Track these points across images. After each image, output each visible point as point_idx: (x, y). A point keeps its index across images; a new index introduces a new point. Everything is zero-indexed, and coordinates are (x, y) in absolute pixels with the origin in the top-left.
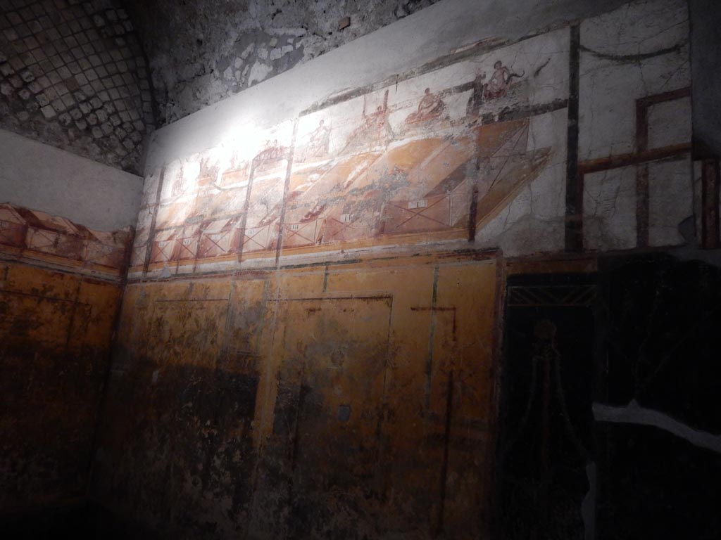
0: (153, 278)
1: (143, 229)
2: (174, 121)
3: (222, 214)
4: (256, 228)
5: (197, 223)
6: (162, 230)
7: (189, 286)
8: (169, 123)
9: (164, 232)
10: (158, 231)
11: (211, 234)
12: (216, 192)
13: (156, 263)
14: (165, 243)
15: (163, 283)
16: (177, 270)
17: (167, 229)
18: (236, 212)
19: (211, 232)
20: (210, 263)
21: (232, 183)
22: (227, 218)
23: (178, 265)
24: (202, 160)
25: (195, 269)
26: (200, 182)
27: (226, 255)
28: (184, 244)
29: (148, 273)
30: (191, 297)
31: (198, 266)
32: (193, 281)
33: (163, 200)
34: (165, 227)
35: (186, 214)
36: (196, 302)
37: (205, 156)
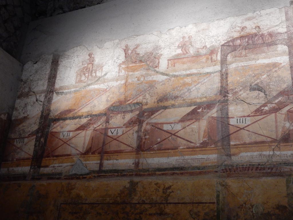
0: (53, 174)
1: (25, 118)
2: (59, 14)
3: (179, 101)
4: (249, 116)
5: (132, 111)
6: (65, 119)
7: (128, 185)
8: (51, 15)
9: (68, 122)
10: (56, 120)
11: (163, 124)
12: (161, 78)
13: (57, 156)
14: (71, 134)
15: (73, 182)
16: (101, 165)
17: (74, 118)
18: (204, 99)
19: (161, 121)
20: (168, 157)
21: (189, 69)
22: (190, 105)
23: (101, 160)
24: (127, 46)
25: (137, 164)
26: (127, 68)
27: (197, 147)
28: (110, 134)
29: (42, 169)
30: (135, 199)
31: (141, 161)
32: (136, 179)
33: (61, 88)
34: (71, 115)
35: (107, 101)
36: (147, 206)
37: (132, 43)
